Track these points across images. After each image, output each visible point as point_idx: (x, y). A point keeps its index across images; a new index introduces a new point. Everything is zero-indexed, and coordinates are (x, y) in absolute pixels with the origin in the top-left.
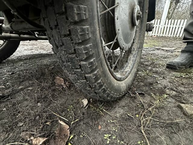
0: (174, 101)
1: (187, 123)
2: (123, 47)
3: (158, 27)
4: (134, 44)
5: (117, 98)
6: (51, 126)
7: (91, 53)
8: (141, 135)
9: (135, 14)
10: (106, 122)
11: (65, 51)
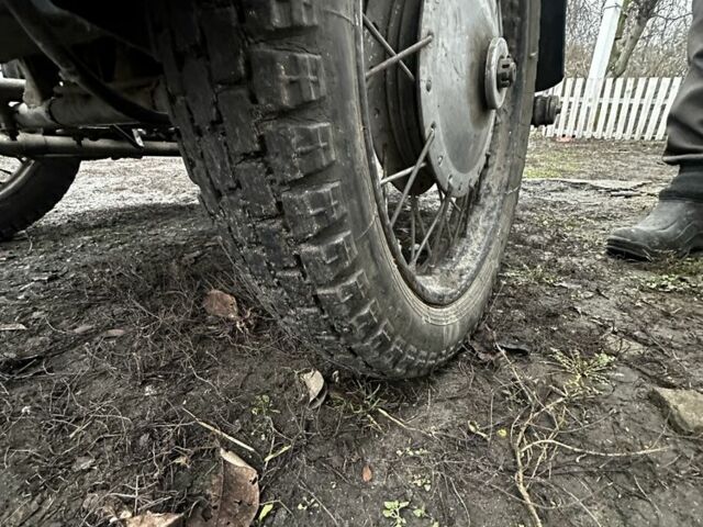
0: (635, 377)
1: (684, 458)
2: (450, 186)
3: (577, 106)
4: (490, 170)
5: (430, 367)
6: (192, 470)
7: (335, 215)
8: (517, 502)
9: (489, 68)
10: (389, 456)
11: (244, 208)
